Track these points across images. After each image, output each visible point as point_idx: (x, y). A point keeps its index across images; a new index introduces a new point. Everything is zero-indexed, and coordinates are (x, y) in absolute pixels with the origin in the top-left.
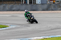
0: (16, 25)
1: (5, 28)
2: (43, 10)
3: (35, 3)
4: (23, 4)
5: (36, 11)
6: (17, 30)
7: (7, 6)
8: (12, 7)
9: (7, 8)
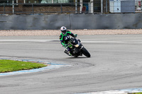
0: (62, 62)
1: (37, 70)
2: (127, 28)
3: (107, 10)
4: (78, 13)
5: (111, 30)
6: (64, 74)
7: (43, 18)
8: (54, 20)
9: (43, 23)
